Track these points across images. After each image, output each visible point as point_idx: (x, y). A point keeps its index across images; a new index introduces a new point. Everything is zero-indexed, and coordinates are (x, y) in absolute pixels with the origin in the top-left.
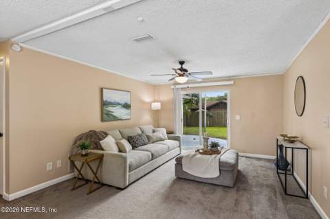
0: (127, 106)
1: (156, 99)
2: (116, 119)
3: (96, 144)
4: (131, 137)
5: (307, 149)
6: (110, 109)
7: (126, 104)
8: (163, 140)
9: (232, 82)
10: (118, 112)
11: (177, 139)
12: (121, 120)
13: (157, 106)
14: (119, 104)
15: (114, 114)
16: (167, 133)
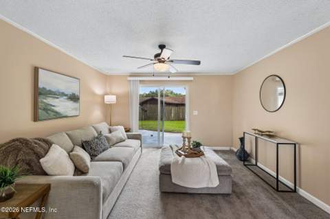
0: (74, 98)
1: (108, 90)
2: (58, 116)
3: (28, 164)
4: (86, 142)
5: (295, 144)
6: (50, 101)
7: (74, 94)
8: (124, 141)
9: (192, 79)
10: (62, 105)
11: (137, 137)
12: (66, 117)
13: (111, 99)
14: (63, 94)
15: (56, 109)
16: (126, 131)
